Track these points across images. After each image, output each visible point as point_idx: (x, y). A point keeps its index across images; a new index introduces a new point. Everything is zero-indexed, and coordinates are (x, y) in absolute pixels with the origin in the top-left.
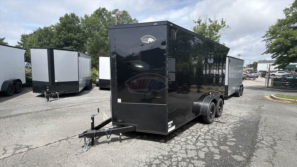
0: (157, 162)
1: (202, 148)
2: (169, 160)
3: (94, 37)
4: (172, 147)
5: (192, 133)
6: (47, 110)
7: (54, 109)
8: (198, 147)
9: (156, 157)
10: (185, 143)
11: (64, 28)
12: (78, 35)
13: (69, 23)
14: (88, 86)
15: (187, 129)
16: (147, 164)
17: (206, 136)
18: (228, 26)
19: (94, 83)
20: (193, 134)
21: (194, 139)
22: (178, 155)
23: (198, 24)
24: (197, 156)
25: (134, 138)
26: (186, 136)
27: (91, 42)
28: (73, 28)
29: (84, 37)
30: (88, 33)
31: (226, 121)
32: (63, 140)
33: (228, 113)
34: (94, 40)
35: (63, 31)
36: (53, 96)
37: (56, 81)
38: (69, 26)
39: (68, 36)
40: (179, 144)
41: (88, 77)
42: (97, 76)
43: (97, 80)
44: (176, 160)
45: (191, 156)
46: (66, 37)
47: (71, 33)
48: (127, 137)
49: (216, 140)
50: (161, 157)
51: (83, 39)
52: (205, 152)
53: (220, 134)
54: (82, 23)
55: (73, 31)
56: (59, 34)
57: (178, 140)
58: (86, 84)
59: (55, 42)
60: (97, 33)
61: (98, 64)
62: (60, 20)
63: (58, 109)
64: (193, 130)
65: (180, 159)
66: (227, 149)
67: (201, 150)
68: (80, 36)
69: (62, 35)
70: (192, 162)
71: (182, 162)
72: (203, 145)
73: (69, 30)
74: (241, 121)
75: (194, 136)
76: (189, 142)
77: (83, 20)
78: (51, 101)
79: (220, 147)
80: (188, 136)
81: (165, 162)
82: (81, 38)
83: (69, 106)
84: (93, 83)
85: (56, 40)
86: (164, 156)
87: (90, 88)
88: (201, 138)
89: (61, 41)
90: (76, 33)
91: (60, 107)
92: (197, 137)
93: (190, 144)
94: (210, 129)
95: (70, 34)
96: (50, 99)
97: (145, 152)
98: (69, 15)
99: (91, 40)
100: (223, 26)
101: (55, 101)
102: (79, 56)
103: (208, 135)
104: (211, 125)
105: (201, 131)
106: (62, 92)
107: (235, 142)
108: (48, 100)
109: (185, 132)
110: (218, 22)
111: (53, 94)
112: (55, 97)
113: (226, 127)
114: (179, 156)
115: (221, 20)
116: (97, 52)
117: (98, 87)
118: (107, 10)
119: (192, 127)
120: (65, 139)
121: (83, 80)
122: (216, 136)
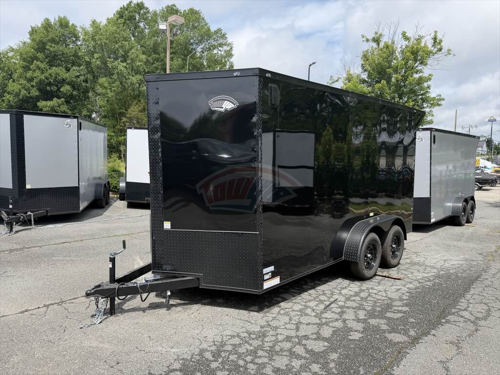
0: (236, 341)
1: (332, 321)
2: (260, 339)
3: (115, 77)
4: (271, 319)
5: (320, 295)
6: (11, 251)
7: (27, 248)
8: (324, 321)
9: (236, 334)
10: (300, 313)
11: (40, 55)
12: (75, 71)
13: (53, 41)
14: (101, 200)
15: (311, 289)
16: (215, 345)
17: (348, 302)
18: (449, 50)
19: (114, 192)
20: (323, 298)
21: (322, 307)
22: (279, 331)
23: (375, 45)
24: (318, 333)
25: (196, 304)
26: (306, 302)
27: (105, 88)
28: (63, 54)
29: (89, 76)
30: (98, 67)
31: (405, 275)
32: (52, 304)
33: (418, 259)
34: (113, 83)
35: (39, 63)
36: (21, 219)
37: (28, 187)
38: (52, 49)
39: (50, 75)
40: (287, 314)
41: (100, 178)
42: (121, 175)
43: (122, 185)
44: (274, 338)
45: (304, 334)
46: (47, 78)
47: (56, 66)
48: (182, 302)
49: (365, 310)
50: (246, 335)
51: (86, 81)
52: (335, 328)
53: (378, 300)
54: (84, 39)
55: (62, 61)
56: (27, 68)
57: (286, 308)
58: (96, 192)
59: (18, 90)
60: (121, 66)
61: (125, 144)
62: (30, 35)
63: (36, 249)
64: (323, 291)
65: (280, 338)
66: (381, 324)
67: (327, 325)
68: (78, 74)
69: (34, 71)
70: (304, 342)
71: (284, 343)
72: (337, 316)
73: (53, 60)
74: (438, 276)
75: (322, 302)
76: (309, 311)
77: (86, 33)
78: (17, 232)
79: (369, 321)
80: (310, 301)
81: (251, 342)
82: (82, 78)
83: (58, 241)
84: (111, 191)
85: (21, 84)
86: (250, 333)
87: (104, 204)
88: (337, 306)
89: (33, 86)
90: (69, 66)
91: (38, 245)
92: (327, 303)
93: (309, 315)
94: (362, 291)
95: (54, 68)
96: (16, 228)
97: (215, 326)
98: (52, 21)
99: (106, 85)
100: (436, 49)
101: (27, 231)
102: (80, 129)
103: (354, 301)
104: (367, 282)
105: (340, 293)
106: (41, 212)
107: (404, 312)
108: (11, 230)
109: (305, 295)
110: (423, 41)
111: (22, 216)
112: (26, 223)
113: (398, 288)
114: (281, 334)
115: (433, 35)
116: (122, 114)
117: (122, 202)
118: (147, 9)
119: (325, 285)
120: (56, 303)
121: (89, 185)
122: (371, 302)
